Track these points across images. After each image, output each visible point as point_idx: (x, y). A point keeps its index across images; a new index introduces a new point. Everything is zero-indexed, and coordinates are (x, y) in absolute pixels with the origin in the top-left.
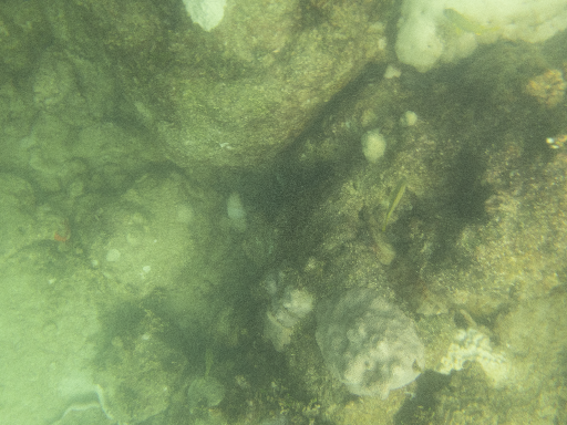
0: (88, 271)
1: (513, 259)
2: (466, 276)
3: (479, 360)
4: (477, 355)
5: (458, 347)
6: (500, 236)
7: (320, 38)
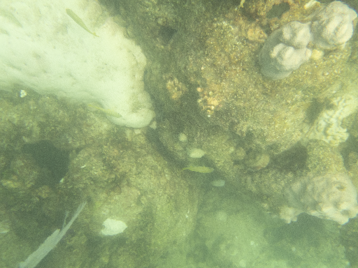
1: (277, 126)
6: (262, 130)
7: (135, 176)
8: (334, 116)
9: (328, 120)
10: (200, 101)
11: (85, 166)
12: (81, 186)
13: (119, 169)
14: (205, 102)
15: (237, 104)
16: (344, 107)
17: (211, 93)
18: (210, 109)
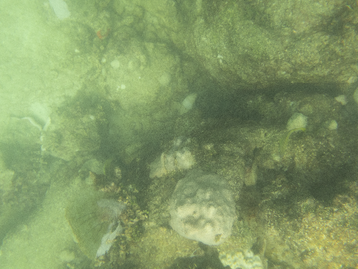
1: (324, 237)
2: (287, 223)
6: (328, 219)
7: (325, 43)
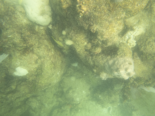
0: (80, 105)
3: (135, 35)
4: (134, 36)
5: (130, 40)
8: (133, 34)
9: (130, 36)
10: (78, 6)
11: (10, 36)
12: (7, 46)
13: (29, 42)
14: (80, 7)
15: (95, 14)
16: (138, 31)
17: (84, 3)
18: (82, 13)
